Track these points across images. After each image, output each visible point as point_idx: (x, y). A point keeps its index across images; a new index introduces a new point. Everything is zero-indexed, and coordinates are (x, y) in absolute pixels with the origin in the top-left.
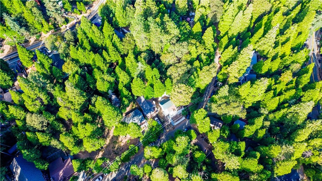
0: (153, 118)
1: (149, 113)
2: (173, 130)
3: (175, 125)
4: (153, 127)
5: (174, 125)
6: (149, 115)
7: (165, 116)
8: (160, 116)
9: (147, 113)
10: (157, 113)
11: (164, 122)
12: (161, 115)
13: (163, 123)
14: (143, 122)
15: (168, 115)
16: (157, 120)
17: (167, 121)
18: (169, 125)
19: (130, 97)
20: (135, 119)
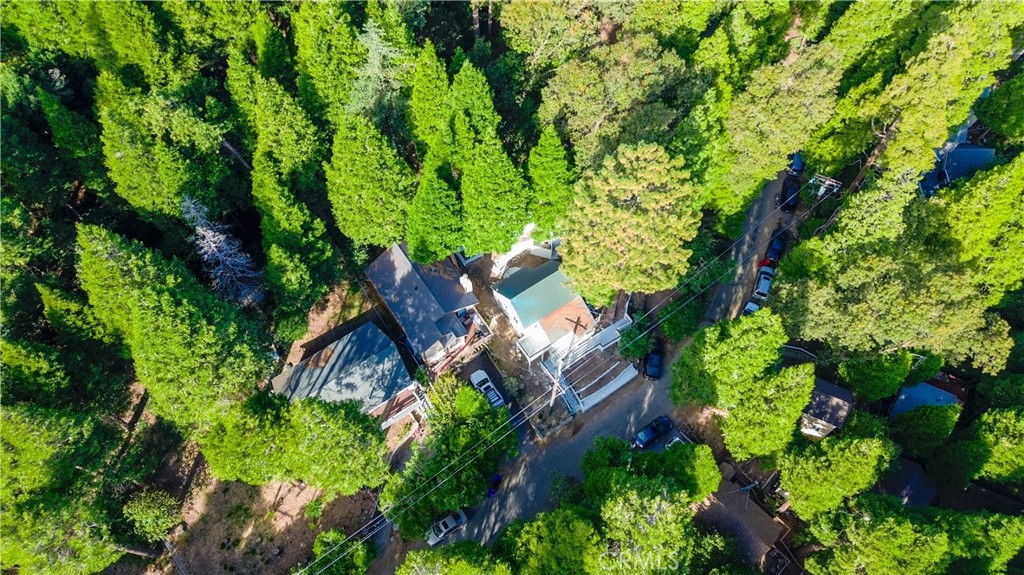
0: (462, 373)
1: (438, 344)
2: (571, 441)
3: (584, 408)
4: (460, 422)
5: (576, 409)
6: (436, 355)
7: (530, 360)
8: (498, 361)
9: (427, 344)
10: (484, 341)
11: (521, 393)
12: (508, 354)
13: (515, 400)
14: (401, 394)
15: (547, 355)
16: (484, 381)
17: (541, 389)
18: (552, 410)
19: (323, 251)
20: (356, 379)
